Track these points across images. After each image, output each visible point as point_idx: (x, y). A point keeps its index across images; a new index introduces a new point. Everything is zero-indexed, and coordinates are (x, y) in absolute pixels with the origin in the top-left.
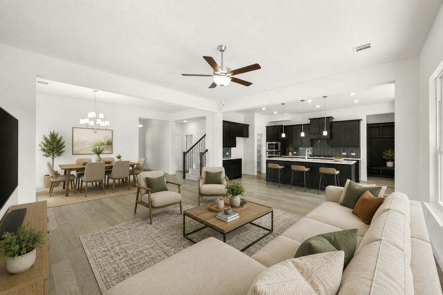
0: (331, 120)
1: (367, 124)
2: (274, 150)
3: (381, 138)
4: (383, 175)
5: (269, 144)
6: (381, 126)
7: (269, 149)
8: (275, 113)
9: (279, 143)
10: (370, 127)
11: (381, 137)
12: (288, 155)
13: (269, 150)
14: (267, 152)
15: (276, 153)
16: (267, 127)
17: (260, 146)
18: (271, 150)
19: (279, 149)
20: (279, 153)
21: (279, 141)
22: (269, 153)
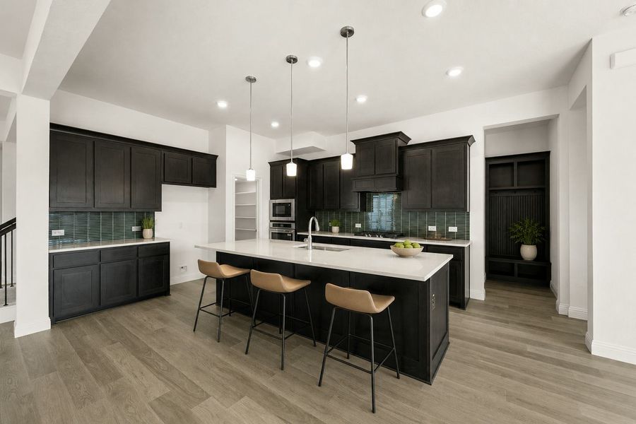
0: (400, 143)
1: (487, 159)
2: (283, 219)
3: (515, 191)
4: (519, 275)
5: (275, 205)
6: (515, 161)
7: (274, 215)
8: (275, 125)
9: (293, 201)
10: (493, 165)
11: (516, 187)
13: (274, 219)
14: (271, 224)
15: (287, 225)
16: (271, 165)
18: (277, 218)
19: (293, 218)
20: (293, 225)
21: (293, 198)
22: (274, 225)
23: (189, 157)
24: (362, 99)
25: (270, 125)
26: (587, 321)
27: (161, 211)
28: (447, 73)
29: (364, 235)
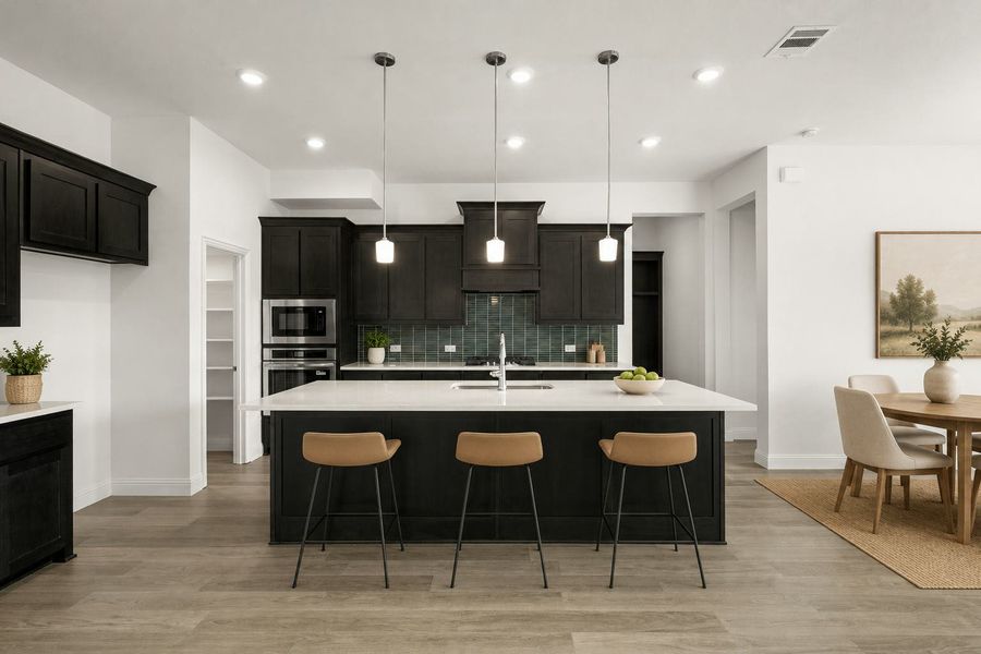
2: (301, 340)
5: (277, 311)
7: (276, 332)
9: (332, 305)
12: (367, 361)
13: (273, 340)
14: (268, 353)
15: (314, 354)
16: (267, 223)
17: (221, 320)
18: (284, 340)
19: (332, 336)
20: (333, 353)
21: (333, 297)
22: (276, 355)
23: (91, 181)
24: (515, 143)
25: (304, 142)
26: (755, 441)
27: (19, 325)
28: (640, 142)
29: (482, 364)
